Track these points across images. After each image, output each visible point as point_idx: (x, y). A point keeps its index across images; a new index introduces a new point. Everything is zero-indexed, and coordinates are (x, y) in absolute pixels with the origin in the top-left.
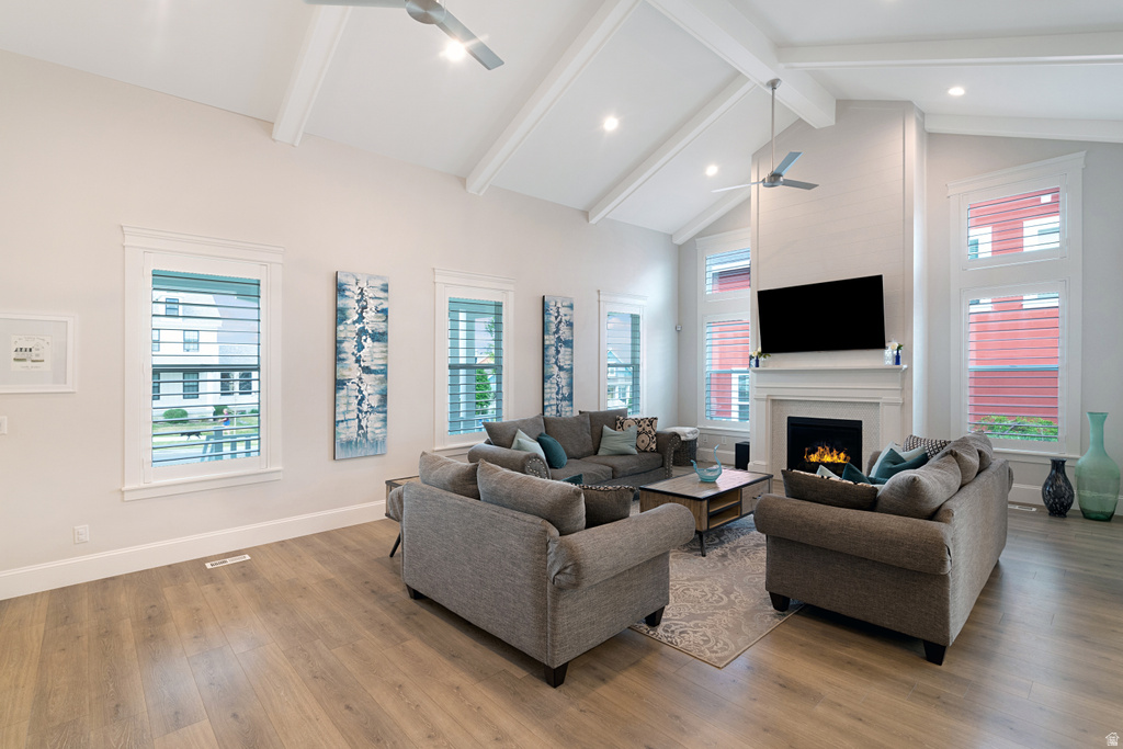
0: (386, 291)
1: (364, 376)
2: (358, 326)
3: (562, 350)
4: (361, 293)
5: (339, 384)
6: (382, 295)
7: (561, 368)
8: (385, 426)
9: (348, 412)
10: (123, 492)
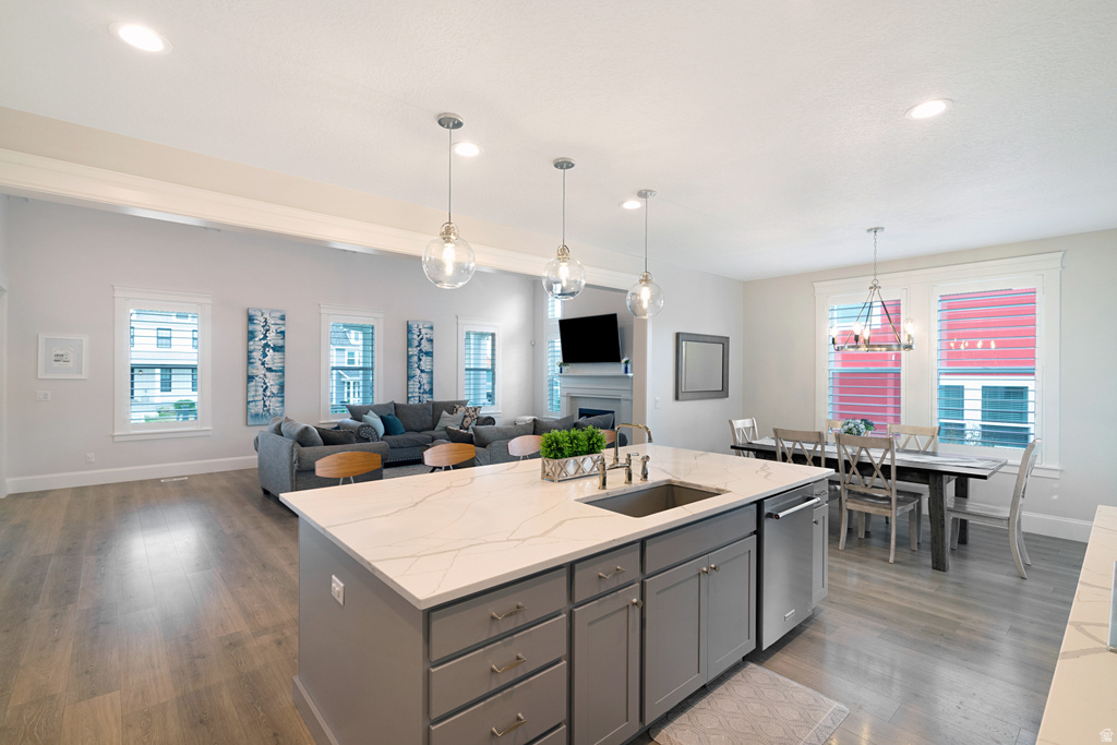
0: (284, 319)
1: (268, 374)
2: (263, 342)
3: (424, 358)
4: (266, 321)
5: (250, 378)
6: (280, 322)
7: (422, 371)
8: (283, 406)
9: (256, 396)
10: (113, 436)
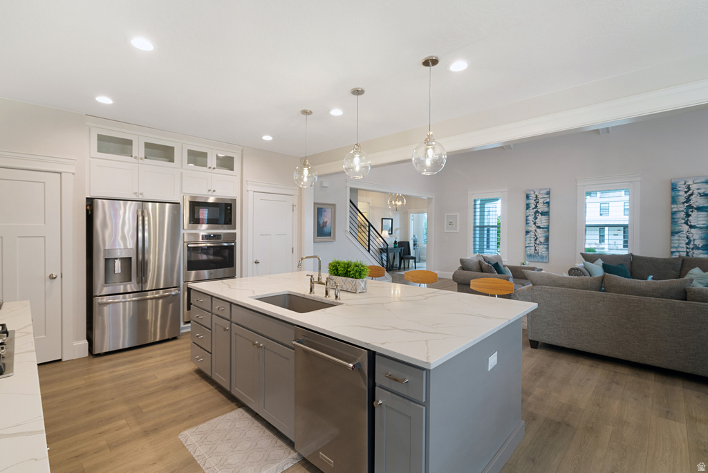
0: (549, 194)
1: (538, 230)
2: (535, 210)
4: (537, 197)
5: (527, 232)
6: (546, 196)
8: (548, 251)
9: (530, 243)
